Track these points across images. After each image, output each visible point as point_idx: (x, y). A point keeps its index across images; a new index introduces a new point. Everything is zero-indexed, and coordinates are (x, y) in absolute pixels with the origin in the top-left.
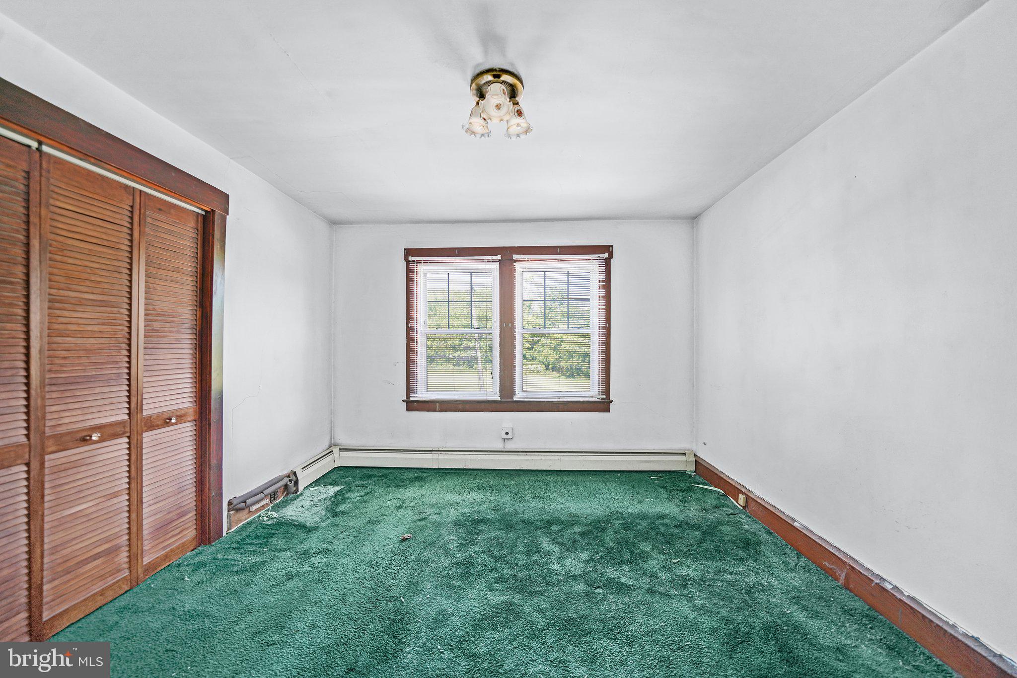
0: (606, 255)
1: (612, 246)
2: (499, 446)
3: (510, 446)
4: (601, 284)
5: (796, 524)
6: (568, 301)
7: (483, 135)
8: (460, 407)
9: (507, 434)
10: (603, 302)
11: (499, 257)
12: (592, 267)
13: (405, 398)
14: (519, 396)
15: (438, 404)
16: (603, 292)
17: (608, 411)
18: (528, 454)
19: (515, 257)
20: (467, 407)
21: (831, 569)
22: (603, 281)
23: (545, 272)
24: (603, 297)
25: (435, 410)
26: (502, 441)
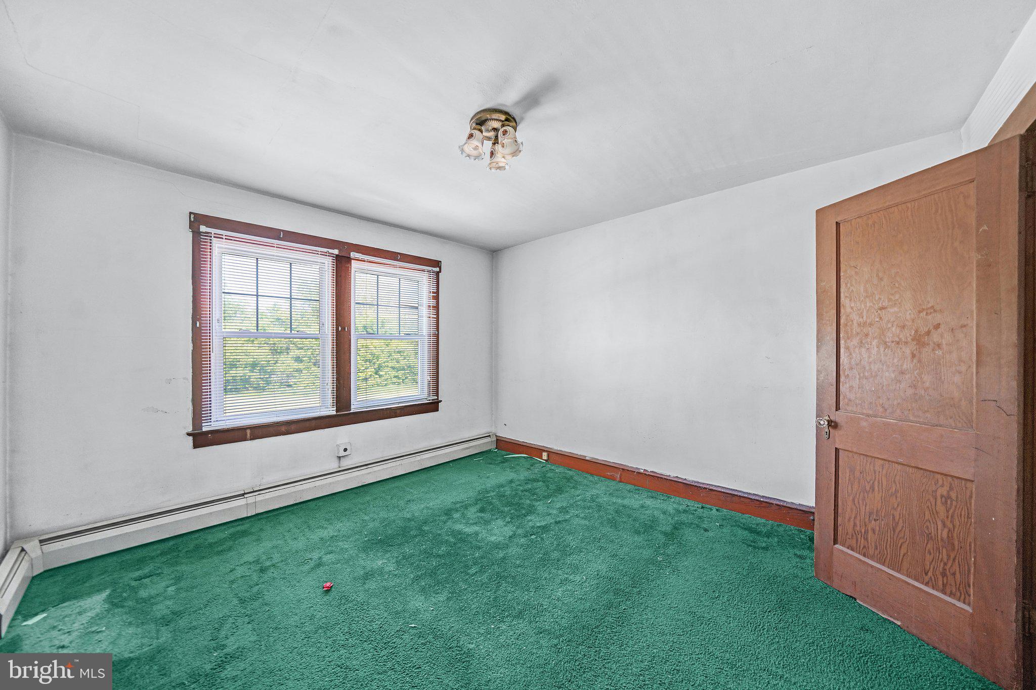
0: (437, 269)
1: (441, 262)
2: (333, 466)
3: (346, 463)
4: (432, 294)
5: (587, 458)
6: (399, 307)
7: (469, 156)
8: (283, 429)
9: (345, 450)
10: (433, 311)
11: (336, 252)
12: (423, 279)
13: (190, 429)
14: (355, 407)
15: (248, 431)
16: (433, 303)
17: (437, 410)
18: (369, 466)
19: (353, 255)
20: (293, 427)
21: (611, 475)
22: (433, 293)
23: (378, 276)
24: (433, 307)
25: (245, 439)
26: (336, 460)
